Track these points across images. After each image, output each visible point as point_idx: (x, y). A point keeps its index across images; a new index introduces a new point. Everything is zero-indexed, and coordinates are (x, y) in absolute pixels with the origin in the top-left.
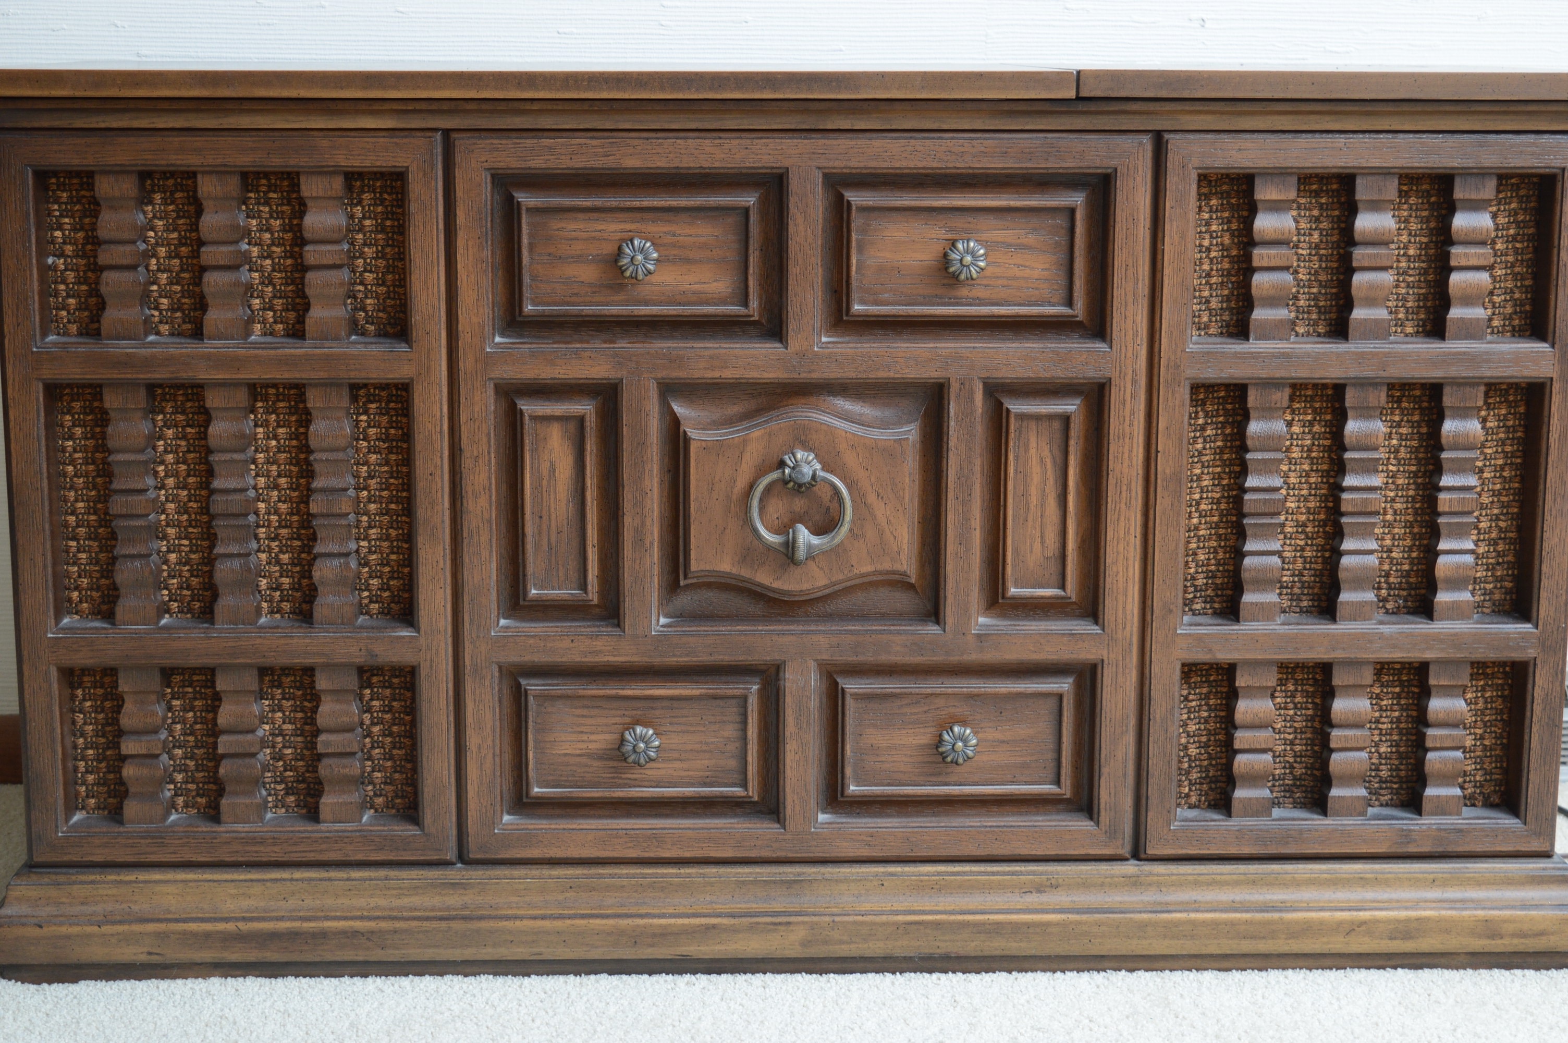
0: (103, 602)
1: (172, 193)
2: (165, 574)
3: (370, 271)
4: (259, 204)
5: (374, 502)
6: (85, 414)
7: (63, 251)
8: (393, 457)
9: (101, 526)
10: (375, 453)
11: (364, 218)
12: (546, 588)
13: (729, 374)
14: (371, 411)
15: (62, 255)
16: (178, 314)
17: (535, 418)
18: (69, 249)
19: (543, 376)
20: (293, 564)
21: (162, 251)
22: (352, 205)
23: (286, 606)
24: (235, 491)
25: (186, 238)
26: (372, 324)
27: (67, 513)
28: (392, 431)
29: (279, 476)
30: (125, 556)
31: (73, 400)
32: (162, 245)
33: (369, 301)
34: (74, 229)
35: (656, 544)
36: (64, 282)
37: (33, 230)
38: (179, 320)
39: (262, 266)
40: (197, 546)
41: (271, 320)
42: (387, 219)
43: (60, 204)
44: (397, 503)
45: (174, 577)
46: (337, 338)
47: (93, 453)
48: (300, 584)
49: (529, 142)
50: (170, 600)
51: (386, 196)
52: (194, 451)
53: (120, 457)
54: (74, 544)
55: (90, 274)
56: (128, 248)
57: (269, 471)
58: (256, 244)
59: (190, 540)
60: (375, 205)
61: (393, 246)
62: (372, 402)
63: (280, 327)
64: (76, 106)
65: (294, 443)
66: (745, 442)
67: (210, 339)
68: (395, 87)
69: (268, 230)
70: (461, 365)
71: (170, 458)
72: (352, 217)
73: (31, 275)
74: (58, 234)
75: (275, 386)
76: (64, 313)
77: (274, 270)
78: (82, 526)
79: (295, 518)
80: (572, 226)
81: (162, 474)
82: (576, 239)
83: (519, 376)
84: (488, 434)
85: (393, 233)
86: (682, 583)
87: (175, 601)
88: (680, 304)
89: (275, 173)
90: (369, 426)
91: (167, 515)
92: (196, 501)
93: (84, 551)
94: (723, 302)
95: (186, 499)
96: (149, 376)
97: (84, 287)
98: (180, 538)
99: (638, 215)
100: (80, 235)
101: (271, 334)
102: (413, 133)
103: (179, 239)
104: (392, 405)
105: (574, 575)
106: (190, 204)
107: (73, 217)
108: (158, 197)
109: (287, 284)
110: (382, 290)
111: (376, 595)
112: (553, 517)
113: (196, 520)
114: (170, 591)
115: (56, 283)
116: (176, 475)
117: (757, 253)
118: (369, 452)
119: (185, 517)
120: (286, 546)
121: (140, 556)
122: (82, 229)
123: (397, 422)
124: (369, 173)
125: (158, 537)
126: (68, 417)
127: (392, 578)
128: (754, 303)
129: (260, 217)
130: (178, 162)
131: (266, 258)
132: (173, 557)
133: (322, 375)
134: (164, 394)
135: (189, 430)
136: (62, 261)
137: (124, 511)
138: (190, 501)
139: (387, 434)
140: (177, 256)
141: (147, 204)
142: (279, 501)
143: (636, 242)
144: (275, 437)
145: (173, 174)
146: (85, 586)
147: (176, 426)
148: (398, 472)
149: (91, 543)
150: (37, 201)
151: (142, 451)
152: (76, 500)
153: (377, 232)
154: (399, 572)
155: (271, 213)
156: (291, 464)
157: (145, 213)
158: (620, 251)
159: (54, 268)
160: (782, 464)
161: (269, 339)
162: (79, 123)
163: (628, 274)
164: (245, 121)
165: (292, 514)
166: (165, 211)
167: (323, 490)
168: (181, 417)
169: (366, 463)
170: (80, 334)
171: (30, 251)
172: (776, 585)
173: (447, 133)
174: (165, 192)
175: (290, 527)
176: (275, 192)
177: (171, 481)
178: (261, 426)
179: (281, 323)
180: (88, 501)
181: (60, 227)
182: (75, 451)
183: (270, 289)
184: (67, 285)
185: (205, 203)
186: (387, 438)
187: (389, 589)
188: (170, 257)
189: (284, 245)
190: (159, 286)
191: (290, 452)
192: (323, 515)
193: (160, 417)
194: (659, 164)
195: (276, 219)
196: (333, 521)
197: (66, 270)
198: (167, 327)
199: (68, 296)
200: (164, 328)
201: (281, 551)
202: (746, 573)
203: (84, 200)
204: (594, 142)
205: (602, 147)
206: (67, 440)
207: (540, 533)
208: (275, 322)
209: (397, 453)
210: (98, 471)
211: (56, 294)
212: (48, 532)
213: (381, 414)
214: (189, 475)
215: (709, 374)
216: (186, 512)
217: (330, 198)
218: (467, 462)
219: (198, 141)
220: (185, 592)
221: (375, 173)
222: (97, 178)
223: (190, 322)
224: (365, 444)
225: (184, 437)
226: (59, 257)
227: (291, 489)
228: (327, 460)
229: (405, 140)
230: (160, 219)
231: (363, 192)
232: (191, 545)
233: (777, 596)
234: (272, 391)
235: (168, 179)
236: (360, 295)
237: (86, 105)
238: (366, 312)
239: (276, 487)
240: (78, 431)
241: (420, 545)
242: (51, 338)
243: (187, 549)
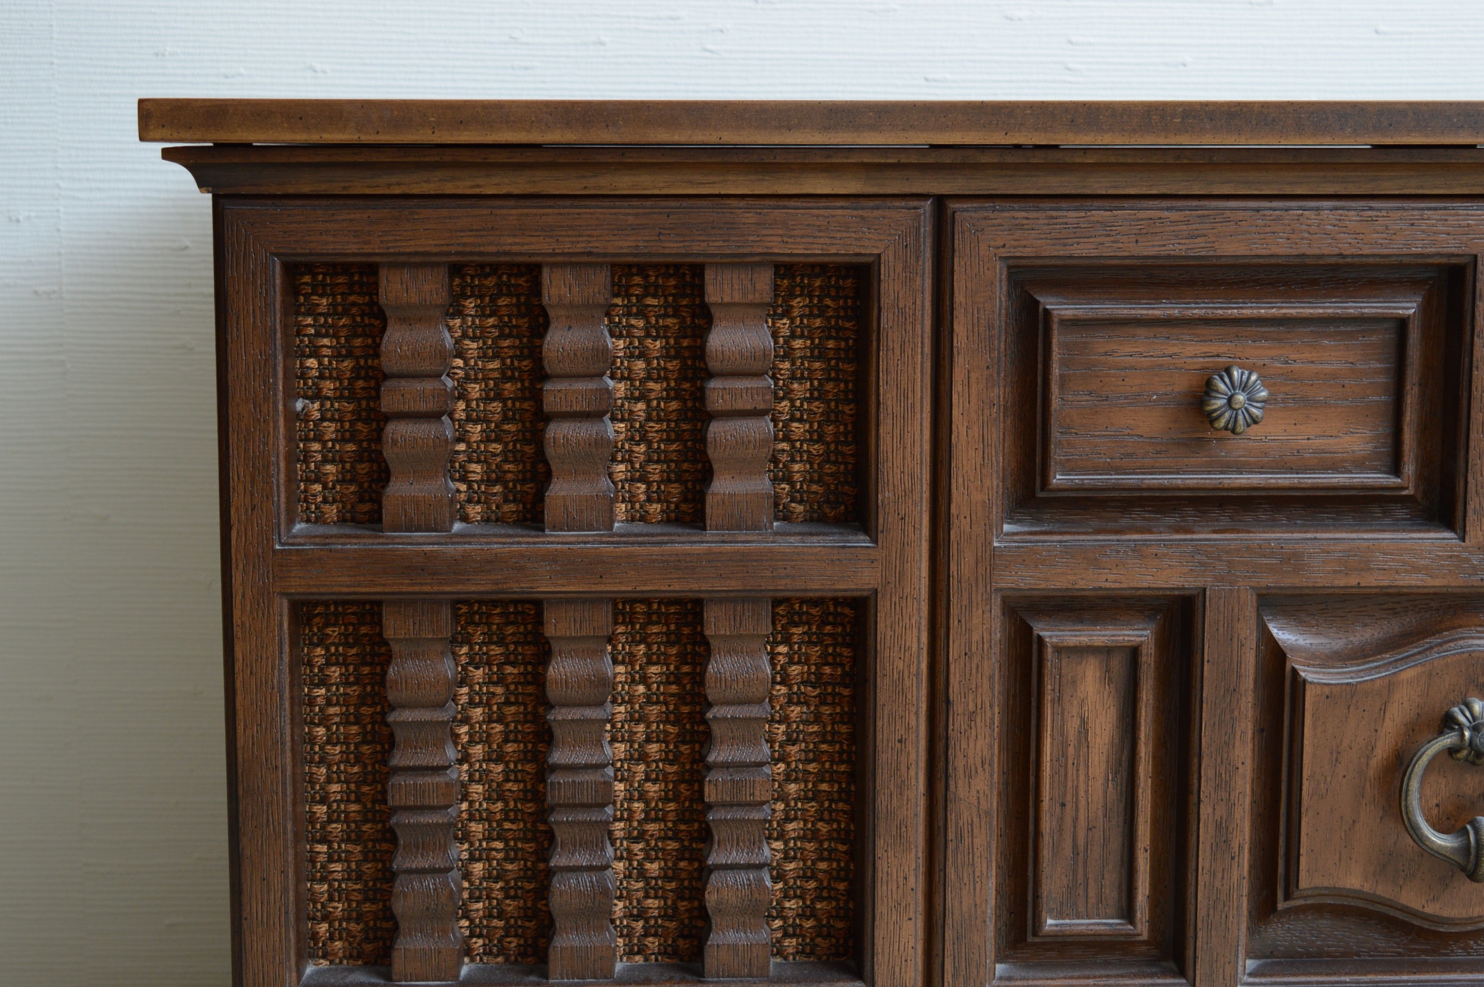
0: (367, 940)
1: (493, 299)
2: (466, 895)
3: (801, 420)
4: (629, 315)
5: (796, 780)
6: (347, 645)
7: (320, 390)
8: (826, 710)
9: (366, 821)
10: (798, 703)
11: (793, 336)
12: (1068, 916)
13: (1372, 580)
14: (795, 639)
15: (317, 396)
16: (498, 489)
17: (1059, 650)
18: (328, 386)
19: (1081, 584)
20: (666, 878)
21: (475, 390)
22: (776, 316)
23: (653, 943)
24: (587, 767)
25: (512, 368)
26: (800, 502)
27: (314, 801)
28: (827, 670)
29: (648, 740)
30: (410, 871)
31: (327, 625)
32: (476, 381)
33: (796, 467)
34: (338, 356)
35: (1247, 847)
36: (319, 438)
37: (280, 358)
38: (498, 499)
39: (631, 412)
40: (516, 850)
41: (643, 497)
42: (829, 338)
43: (316, 316)
44: (831, 782)
45: (478, 899)
46: (755, 527)
47: (357, 707)
48: (675, 909)
49: (1071, 215)
50: (472, 935)
51: (828, 302)
52: (516, 703)
53: (408, 715)
54: (323, 848)
55: (360, 426)
56: (429, 385)
57: (632, 733)
58: (623, 378)
59: (506, 841)
60: (811, 315)
61: (836, 380)
62: (796, 625)
63: (656, 508)
64: (360, 159)
65: (674, 688)
66: (1391, 686)
67: (554, 528)
68: (874, 128)
69: (643, 355)
70: (953, 568)
71: (478, 713)
72: (775, 335)
73: (276, 427)
74: (312, 362)
75: (647, 602)
76: (318, 487)
77: (649, 419)
78: (337, 821)
79: (672, 806)
80: (1128, 349)
81: (465, 739)
82: (1133, 368)
83: (1043, 585)
84: (991, 677)
85: (838, 360)
86: (1281, 905)
87: (480, 936)
88: (1291, 470)
89: (656, 266)
90: (791, 662)
91: (471, 803)
92: (516, 781)
93: (339, 860)
94: (1360, 465)
95: (501, 778)
96: (459, 588)
97: (351, 447)
98: (489, 839)
99: (1232, 330)
100: (347, 364)
101: (642, 519)
102: (889, 203)
103: (502, 371)
104: (828, 629)
105: (1112, 894)
106: (520, 315)
107: (336, 336)
108: (470, 305)
109: (669, 441)
110: (816, 449)
111: (794, 926)
112: (1082, 803)
113: (516, 810)
114: (472, 921)
115: (306, 439)
116: (487, 740)
117: (1416, 389)
118: (790, 702)
119: (499, 805)
120: (656, 849)
121: (433, 871)
122: (350, 355)
123: (834, 655)
124: (805, 265)
125: (456, 838)
126: (319, 651)
127: (820, 898)
128: (1409, 468)
129: (630, 335)
130: (515, 249)
131: (638, 400)
132: (478, 868)
133: (734, 584)
134: (471, 614)
135: (509, 669)
136: (317, 405)
137: (411, 802)
138: (507, 780)
139: (819, 675)
140: (499, 397)
141: (453, 316)
142: (647, 779)
143: (1236, 374)
144: (645, 680)
145: (495, 268)
146: (339, 913)
147: (489, 664)
148: (834, 733)
149: (350, 847)
150: (285, 314)
151: (441, 705)
152: (329, 781)
153: (813, 358)
154: (830, 889)
155: (647, 330)
156: (667, 722)
157: (450, 329)
158: (1208, 388)
159: (304, 417)
160: (1448, 722)
161: (638, 527)
162: (359, 187)
163: (1222, 423)
164: (624, 183)
165: (666, 800)
166: (481, 327)
167: (726, 766)
168: (496, 650)
169: (785, 720)
170: (342, 520)
171: (276, 390)
172: (1430, 909)
173: (940, 201)
174: (481, 297)
175: (664, 820)
176: (655, 296)
177: (478, 750)
178: (623, 663)
179: (659, 501)
180: (347, 782)
181: (315, 353)
182: (329, 703)
183: (642, 448)
184: (324, 443)
185: (551, 313)
186: (817, 681)
187: (813, 915)
188: (487, 399)
189: (666, 379)
190: (469, 444)
191: (666, 703)
192: (724, 805)
193: (465, 650)
194: (1275, 250)
195: (655, 339)
196: (740, 814)
197: (323, 419)
198: (478, 508)
199: (325, 461)
200: (475, 511)
201: (648, 858)
202: (1384, 890)
203: (354, 310)
204: (1174, 215)
205: (1187, 222)
206: (318, 686)
207: (1061, 830)
208: (649, 500)
209: (833, 704)
210: (364, 734)
211: (307, 457)
212: (290, 836)
213: (810, 643)
214: (506, 741)
215: (1341, 581)
216: (501, 798)
217: (750, 305)
218: (957, 723)
219: (550, 215)
220: (496, 923)
221: (813, 266)
222: (383, 273)
223: (514, 501)
224: (784, 690)
225: (501, 681)
226: (312, 399)
227: (665, 760)
228: (733, 719)
229: (876, 213)
230: (474, 339)
231: (793, 296)
232: (506, 850)
233: (1426, 925)
234: (640, 608)
235: (487, 276)
236: (784, 458)
237: (374, 157)
238: (792, 483)
239: (643, 757)
240: (335, 672)
241: (879, 852)
242: (299, 527)
243: (500, 856)
